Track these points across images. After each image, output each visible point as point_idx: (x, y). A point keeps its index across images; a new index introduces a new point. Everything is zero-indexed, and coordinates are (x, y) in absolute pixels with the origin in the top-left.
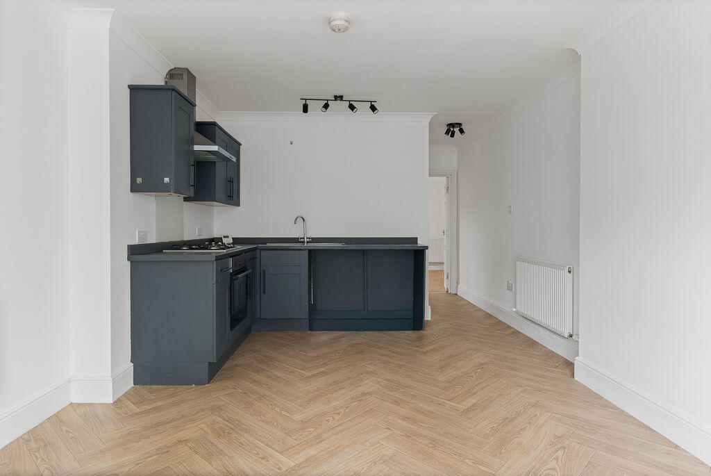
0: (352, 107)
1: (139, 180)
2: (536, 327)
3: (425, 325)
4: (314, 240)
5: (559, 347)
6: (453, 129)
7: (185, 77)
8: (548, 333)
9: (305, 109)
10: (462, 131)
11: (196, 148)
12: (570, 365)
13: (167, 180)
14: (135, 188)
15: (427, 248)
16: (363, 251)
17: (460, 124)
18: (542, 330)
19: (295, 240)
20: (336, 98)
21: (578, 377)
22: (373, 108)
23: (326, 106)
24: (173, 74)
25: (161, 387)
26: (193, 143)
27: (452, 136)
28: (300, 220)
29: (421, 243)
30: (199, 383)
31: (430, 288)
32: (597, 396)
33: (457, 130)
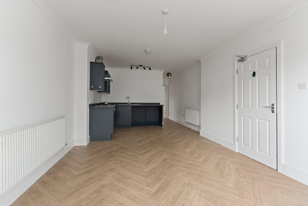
0: (144, 68)
1: (92, 87)
2: (191, 125)
3: (163, 126)
4: (132, 103)
5: (196, 129)
6: (168, 74)
7: (101, 59)
8: (193, 126)
9: (131, 68)
10: (171, 75)
11: (105, 78)
12: (199, 133)
13: (100, 87)
14: (91, 89)
15: (163, 105)
16: (145, 106)
17: (170, 73)
18: (192, 125)
19: (127, 103)
20: (140, 66)
21: (201, 134)
22: (150, 69)
23: (137, 68)
24: (98, 58)
25: (98, 142)
26: (104, 77)
27: (168, 76)
28: (128, 98)
29: (161, 104)
30: (108, 140)
31: (164, 116)
32: (205, 138)
33: (169, 75)
